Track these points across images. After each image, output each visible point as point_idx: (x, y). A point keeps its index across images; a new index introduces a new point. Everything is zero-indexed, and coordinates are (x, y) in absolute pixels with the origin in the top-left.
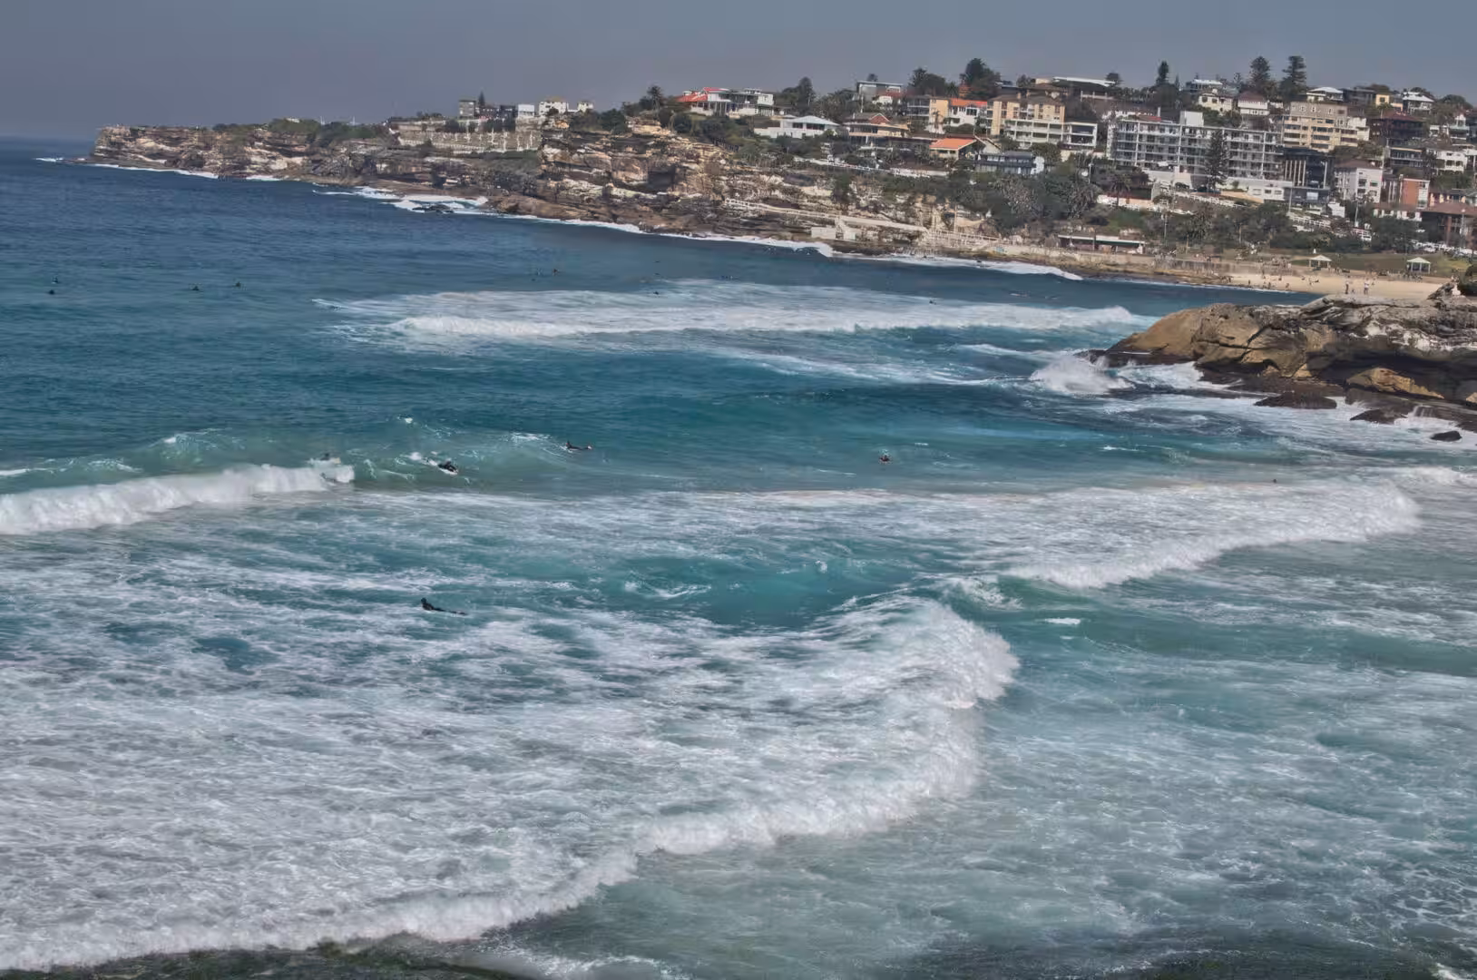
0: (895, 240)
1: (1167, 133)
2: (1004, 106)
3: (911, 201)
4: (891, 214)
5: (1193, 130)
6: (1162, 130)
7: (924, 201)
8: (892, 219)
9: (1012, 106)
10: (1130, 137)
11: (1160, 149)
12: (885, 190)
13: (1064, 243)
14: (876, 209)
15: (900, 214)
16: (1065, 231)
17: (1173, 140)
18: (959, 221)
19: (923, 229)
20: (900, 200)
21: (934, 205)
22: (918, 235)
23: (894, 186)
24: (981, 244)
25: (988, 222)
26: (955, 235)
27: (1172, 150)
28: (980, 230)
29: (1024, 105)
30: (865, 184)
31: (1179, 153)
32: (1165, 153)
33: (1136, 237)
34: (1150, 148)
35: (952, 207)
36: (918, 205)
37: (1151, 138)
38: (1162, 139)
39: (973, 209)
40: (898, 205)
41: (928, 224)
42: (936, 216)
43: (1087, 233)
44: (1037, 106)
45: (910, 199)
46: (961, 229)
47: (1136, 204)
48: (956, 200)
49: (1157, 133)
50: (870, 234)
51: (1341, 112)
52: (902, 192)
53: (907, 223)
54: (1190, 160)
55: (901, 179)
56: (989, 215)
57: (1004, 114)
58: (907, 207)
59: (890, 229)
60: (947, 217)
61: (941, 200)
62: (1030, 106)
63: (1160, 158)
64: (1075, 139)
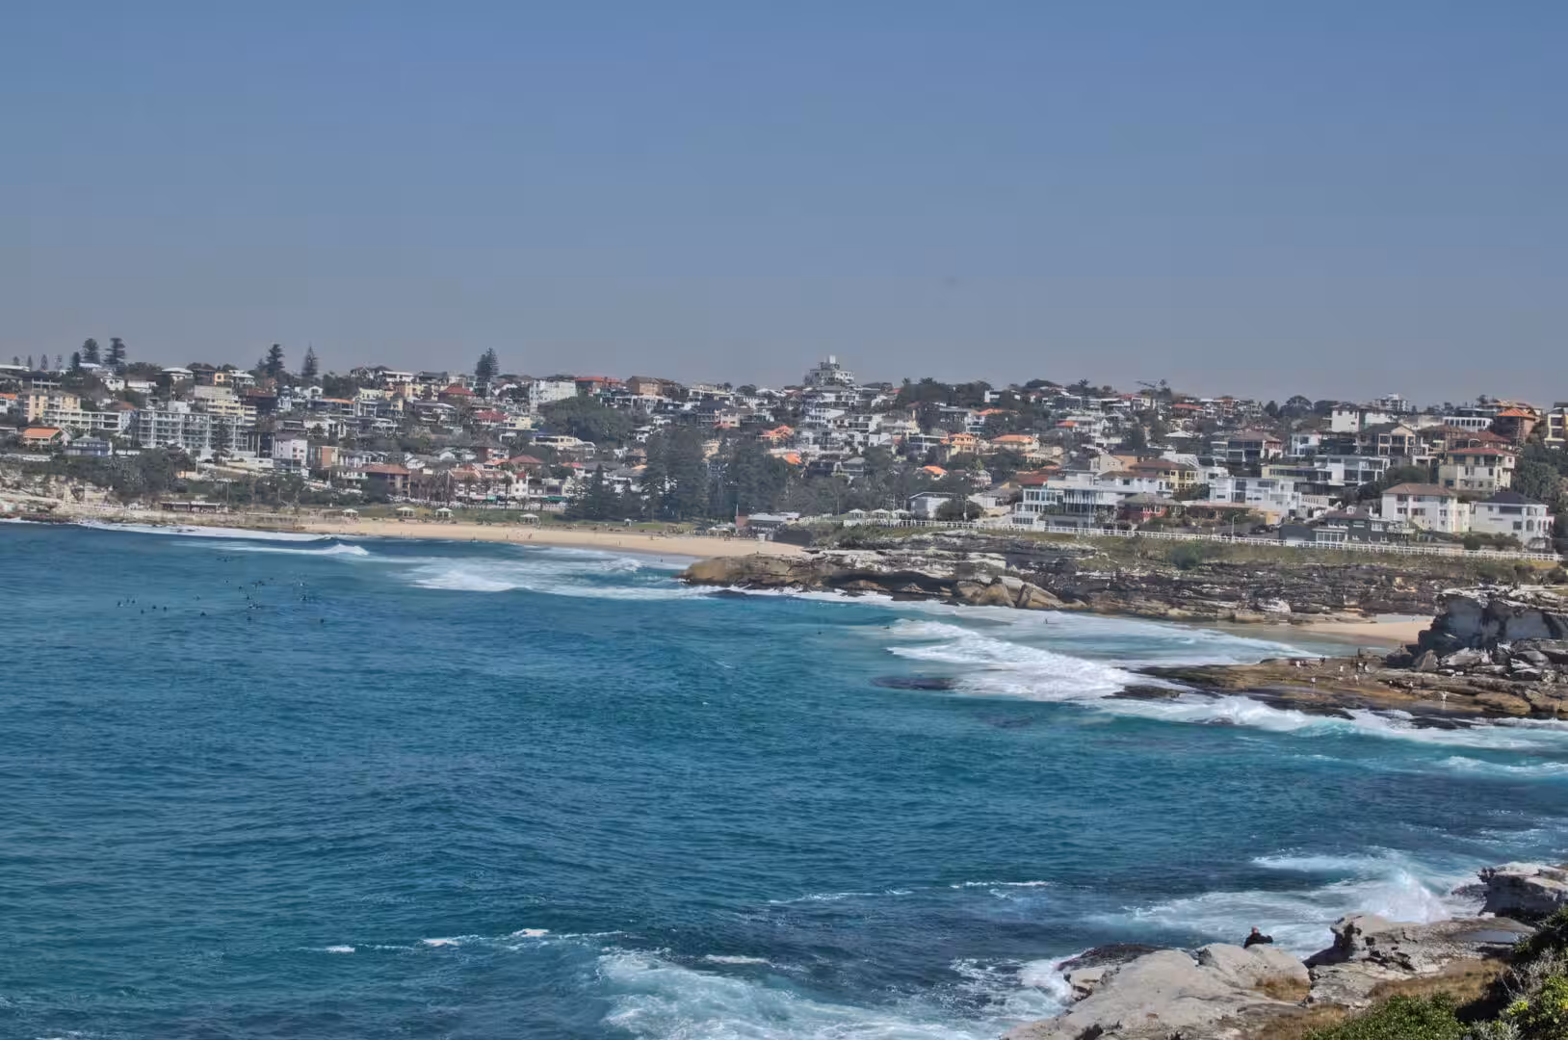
0: (39, 510)
1: (170, 419)
2: (37, 398)
3: (47, 480)
4: (30, 490)
5: (187, 416)
6: (167, 417)
7: (56, 480)
8: (32, 494)
9: (43, 399)
10: (145, 422)
11: (166, 431)
12: (25, 473)
13: (168, 507)
14: (18, 486)
15: (39, 490)
16: (161, 499)
17: (174, 424)
18: (88, 494)
19: (58, 501)
20: (38, 479)
21: (66, 482)
22: (55, 505)
23: (30, 470)
24: (110, 511)
25: (111, 493)
26: (85, 504)
27: (173, 431)
28: (106, 499)
29: (51, 398)
30: (9, 468)
31: (180, 433)
32: (170, 434)
33: (206, 500)
34: (159, 430)
35: (80, 483)
36: (53, 482)
37: (160, 423)
38: (166, 423)
39: (99, 485)
40: (36, 483)
41: (61, 497)
42: (67, 491)
43: (175, 499)
44: (61, 399)
45: (45, 479)
46: (90, 500)
47: (194, 476)
48: (83, 479)
49: (164, 419)
50: (21, 506)
51: (228, 392)
52: (38, 473)
53: (45, 496)
54: (187, 438)
55: (32, 464)
56: (111, 489)
57: (37, 405)
58: (44, 484)
59: (35, 502)
60: (75, 492)
61: (70, 478)
62: (57, 399)
63: (166, 438)
64: (106, 425)
